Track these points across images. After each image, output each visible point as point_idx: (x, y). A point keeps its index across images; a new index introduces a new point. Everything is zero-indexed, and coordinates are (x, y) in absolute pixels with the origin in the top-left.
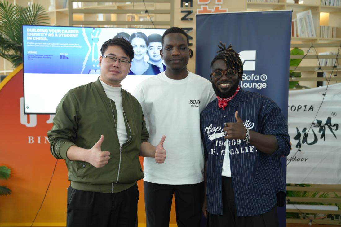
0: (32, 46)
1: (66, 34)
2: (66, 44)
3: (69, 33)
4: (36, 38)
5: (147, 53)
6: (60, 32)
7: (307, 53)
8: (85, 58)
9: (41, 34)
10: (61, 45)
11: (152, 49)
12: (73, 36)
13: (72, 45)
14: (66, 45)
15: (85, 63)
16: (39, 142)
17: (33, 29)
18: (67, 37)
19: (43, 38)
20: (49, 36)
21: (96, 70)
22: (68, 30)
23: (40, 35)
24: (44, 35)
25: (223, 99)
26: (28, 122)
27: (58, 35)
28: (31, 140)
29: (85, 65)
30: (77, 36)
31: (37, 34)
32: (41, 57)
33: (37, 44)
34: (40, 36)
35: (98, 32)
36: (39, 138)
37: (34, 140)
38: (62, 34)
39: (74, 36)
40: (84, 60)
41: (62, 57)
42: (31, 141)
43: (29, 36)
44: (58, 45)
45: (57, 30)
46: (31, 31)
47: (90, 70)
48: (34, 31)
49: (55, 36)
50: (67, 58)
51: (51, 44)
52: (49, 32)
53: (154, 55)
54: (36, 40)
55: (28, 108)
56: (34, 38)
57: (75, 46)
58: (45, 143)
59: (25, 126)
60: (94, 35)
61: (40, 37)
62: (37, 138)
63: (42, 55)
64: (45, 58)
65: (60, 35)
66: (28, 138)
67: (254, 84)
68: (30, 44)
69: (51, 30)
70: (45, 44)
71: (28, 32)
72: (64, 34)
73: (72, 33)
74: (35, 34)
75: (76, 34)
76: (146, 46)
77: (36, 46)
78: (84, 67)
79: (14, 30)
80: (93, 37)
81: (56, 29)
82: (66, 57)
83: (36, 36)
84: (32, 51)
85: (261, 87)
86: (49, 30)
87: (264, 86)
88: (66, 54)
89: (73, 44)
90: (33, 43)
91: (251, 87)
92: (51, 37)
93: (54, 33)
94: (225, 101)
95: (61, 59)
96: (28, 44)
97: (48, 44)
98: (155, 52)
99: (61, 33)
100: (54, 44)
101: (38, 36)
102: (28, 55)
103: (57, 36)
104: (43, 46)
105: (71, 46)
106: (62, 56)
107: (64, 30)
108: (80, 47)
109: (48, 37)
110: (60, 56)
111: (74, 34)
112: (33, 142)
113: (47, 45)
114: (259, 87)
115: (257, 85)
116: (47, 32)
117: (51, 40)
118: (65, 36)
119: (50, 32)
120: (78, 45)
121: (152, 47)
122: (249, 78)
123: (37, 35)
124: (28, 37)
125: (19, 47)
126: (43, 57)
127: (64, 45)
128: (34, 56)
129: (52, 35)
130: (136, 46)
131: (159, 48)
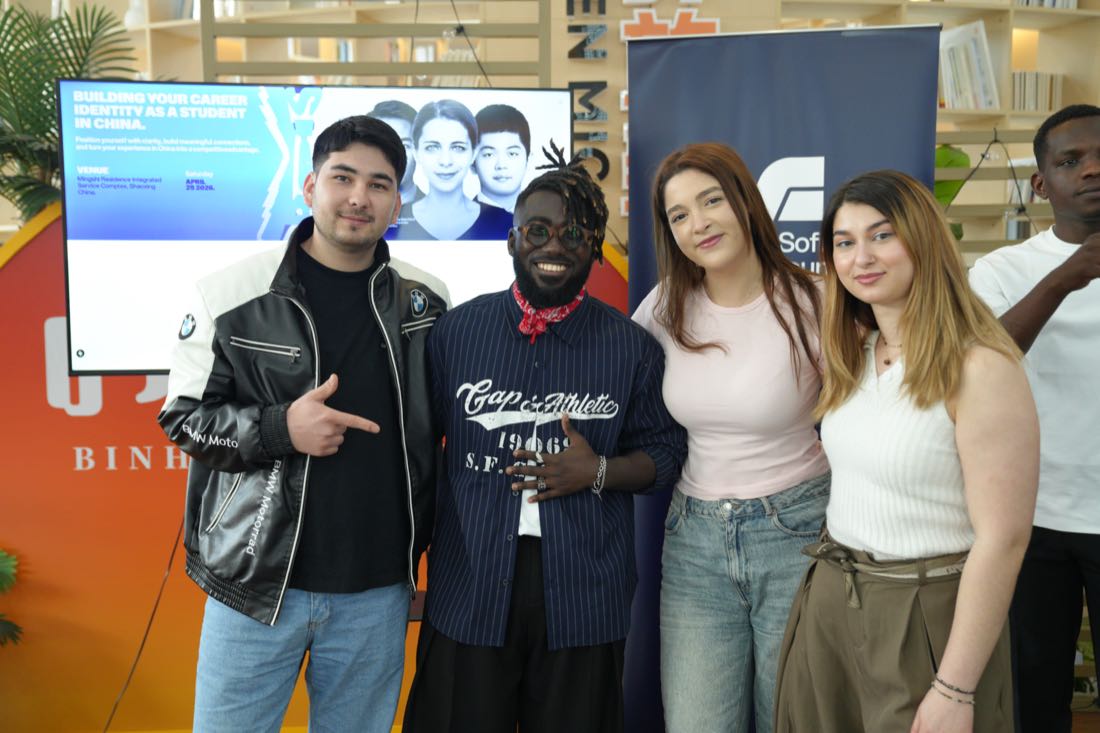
0: (91, 148)
1: (205, 109)
2: (205, 142)
3: (217, 107)
4: (104, 123)
5: (475, 167)
6: (186, 102)
7: (980, 163)
8: (268, 187)
9: (122, 108)
10: (188, 146)
11: (489, 155)
12: (229, 116)
13: (228, 146)
14: (207, 146)
16: (112, 465)
17: (96, 93)
18: (207, 119)
19: (129, 121)
20: (148, 114)
22: (212, 96)
23: (118, 111)
24: (133, 111)
25: (537, 313)
26: (75, 398)
27: (179, 113)
28: (83, 458)
29: (271, 211)
30: (242, 116)
31: (108, 107)
32: (122, 186)
33: (108, 140)
34: (119, 117)
35: (312, 99)
36: (111, 451)
37: (93, 457)
38: (193, 110)
39: (232, 114)
40: (265, 194)
41: (194, 184)
42: (85, 463)
43: (80, 116)
44: (179, 145)
45: (175, 96)
46: (88, 100)
47: (286, 226)
48: (97, 100)
49: (169, 115)
50: (211, 188)
51: (155, 141)
52: (147, 103)
53: (499, 173)
54: (104, 129)
55: (80, 353)
56: (100, 123)
57: (238, 147)
58: (133, 467)
59: (62, 412)
60: (300, 111)
61: (117, 121)
62: (106, 454)
63: (125, 180)
64: (135, 190)
65: (184, 112)
66: (73, 454)
68: (84, 144)
69: (155, 95)
70: (136, 140)
71: (79, 103)
72: (200, 110)
73: (223, 107)
74: (102, 107)
75: (237, 107)
76: (469, 146)
77: (105, 148)
78: (267, 216)
79: (19, 94)
80: (294, 117)
81: (172, 92)
82: (208, 183)
83: (104, 117)
84: (93, 166)
86: (149, 95)
88: (207, 175)
89: (229, 143)
90: (97, 140)
92: (157, 119)
93: (167, 107)
94: (543, 320)
95: (190, 191)
96: (79, 143)
97: (145, 141)
98: (498, 163)
99: (190, 105)
100: (166, 141)
101: (111, 117)
102: (79, 178)
103: (175, 114)
104: (130, 148)
105: (223, 146)
106: (193, 181)
107: (198, 97)
108: (253, 151)
109: (143, 119)
110: (188, 181)
111: (232, 107)
112: (91, 464)
113: (144, 145)
116: (143, 101)
117: (156, 128)
118: (200, 115)
119: (152, 101)
120: (247, 143)
121: (491, 148)
122: (802, 245)
123: (108, 113)
124: (77, 120)
125: (41, 150)
126: (128, 184)
127: (200, 146)
128: (100, 183)
129: (160, 112)
130: (437, 145)
131: (513, 150)
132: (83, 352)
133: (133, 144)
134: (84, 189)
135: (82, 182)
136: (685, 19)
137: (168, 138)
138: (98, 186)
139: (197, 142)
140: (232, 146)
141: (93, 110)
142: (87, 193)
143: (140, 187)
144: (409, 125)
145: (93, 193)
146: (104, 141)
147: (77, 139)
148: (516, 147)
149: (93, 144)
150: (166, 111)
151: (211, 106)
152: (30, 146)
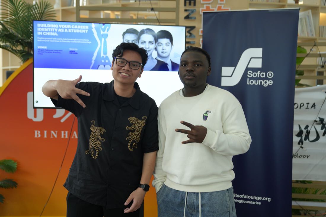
0: (42, 41)
1: (76, 30)
4: (46, 34)
7: (310, 52)
8: (94, 53)
10: (70, 41)
11: (160, 45)
14: (76, 41)
15: (94, 58)
16: (45, 136)
17: (44, 24)
18: (76, 33)
19: (53, 33)
21: (104, 66)
22: (78, 26)
23: (50, 30)
24: (55, 30)
26: (35, 116)
27: (68, 31)
28: (37, 134)
29: (95, 61)
30: (87, 32)
32: (50, 52)
33: (47, 39)
35: (108, 27)
36: (45, 132)
37: (40, 134)
38: (72, 30)
39: (84, 31)
40: (93, 55)
41: (72, 52)
42: (38, 135)
43: (39, 31)
44: (68, 40)
46: (41, 26)
47: (99, 66)
48: (44, 26)
49: (65, 31)
51: (61, 39)
53: (163, 51)
54: (46, 35)
57: (85, 41)
58: (52, 137)
59: (31, 120)
60: (104, 30)
61: (50, 33)
63: (51, 50)
64: (54, 53)
65: (70, 31)
66: (34, 133)
67: (260, 81)
68: (40, 39)
69: (61, 25)
70: (55, 39)
71: (39, 27)
72: (74, 30)
73: (81, 29)
74: (45, 29)
75: (85, 29)
76: (154, 42)
77: (46, 41)
78: (93, 62)
80: (102, 33)
81: (66, 25)
82: (76, 52)
84: (42, 46)
85: (267, 84)
86: (59, 25)
87: (270, 83)
88: (76, 50)
90: (44, 38)
91: (258, 84)
92: (62, 32)
95: (71, 54)
96: (39, 39)
97: (58, 39)
98: (163, 48)
99: (71, 28)
100: (64, 39)
101: (48, 32)
104: (53, 41)
105: (81, 41)
107: (74, 26)
108: (90, 42)
109: (58, 32)
110: (70, 51)
111: (84, 29)
112: (40, 136)
114: (266, 84)
115: (263, 82)
116: (58, 27)
117: (62, 35)
118: (74, 32)
119: (60, 27)
120: (88, 40)
121: (161, 43)
122: (255, 75)
123: (47, 30)
125: (28, 42)
126: (52, 52)
127: (74, 41)
128: (44, 51)
129: (63, 30)
130: (145, 42)
131: (168, 44)
132: (38, 101)
133: (54, 40)
134: (40, 53)
135: (39, 51)
136: (220, 8)
137: (65, 38)
138: (43, 52)
139: (73, 39)
140: (83, 41)
141: (43, 29)
142: (40, 54)
143: (56, 53)
144: (136, 36)
145: (42, 54)
146: (46, 39)
147: (38, 38)
148: (168, 43)
149: (42, 40)
150: (64, 30)
151: (78, 29)
152: (25, 40)
